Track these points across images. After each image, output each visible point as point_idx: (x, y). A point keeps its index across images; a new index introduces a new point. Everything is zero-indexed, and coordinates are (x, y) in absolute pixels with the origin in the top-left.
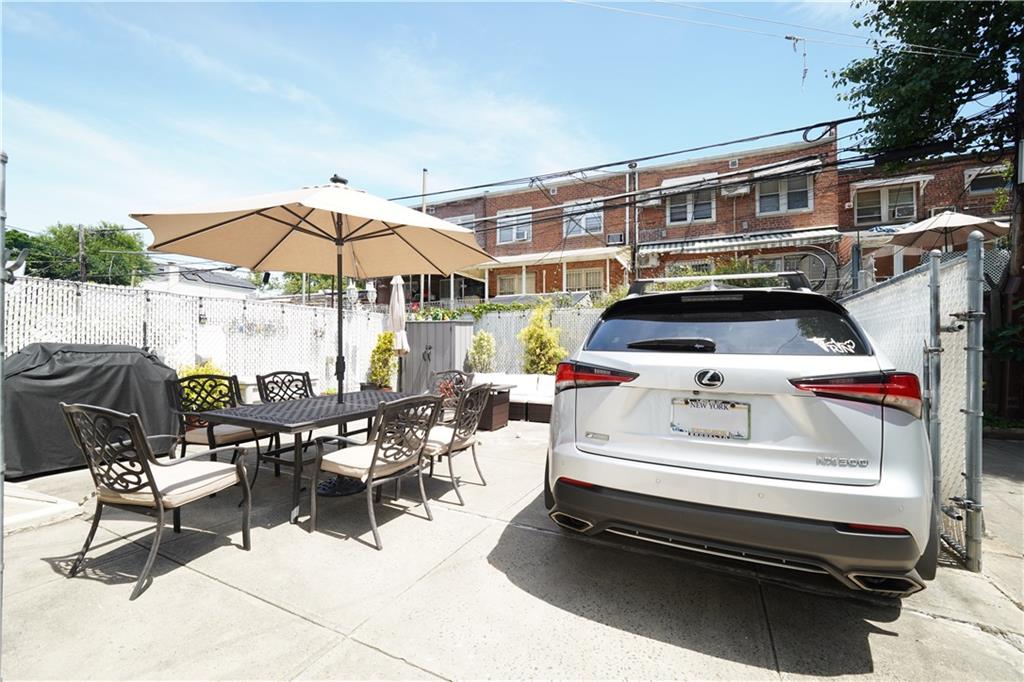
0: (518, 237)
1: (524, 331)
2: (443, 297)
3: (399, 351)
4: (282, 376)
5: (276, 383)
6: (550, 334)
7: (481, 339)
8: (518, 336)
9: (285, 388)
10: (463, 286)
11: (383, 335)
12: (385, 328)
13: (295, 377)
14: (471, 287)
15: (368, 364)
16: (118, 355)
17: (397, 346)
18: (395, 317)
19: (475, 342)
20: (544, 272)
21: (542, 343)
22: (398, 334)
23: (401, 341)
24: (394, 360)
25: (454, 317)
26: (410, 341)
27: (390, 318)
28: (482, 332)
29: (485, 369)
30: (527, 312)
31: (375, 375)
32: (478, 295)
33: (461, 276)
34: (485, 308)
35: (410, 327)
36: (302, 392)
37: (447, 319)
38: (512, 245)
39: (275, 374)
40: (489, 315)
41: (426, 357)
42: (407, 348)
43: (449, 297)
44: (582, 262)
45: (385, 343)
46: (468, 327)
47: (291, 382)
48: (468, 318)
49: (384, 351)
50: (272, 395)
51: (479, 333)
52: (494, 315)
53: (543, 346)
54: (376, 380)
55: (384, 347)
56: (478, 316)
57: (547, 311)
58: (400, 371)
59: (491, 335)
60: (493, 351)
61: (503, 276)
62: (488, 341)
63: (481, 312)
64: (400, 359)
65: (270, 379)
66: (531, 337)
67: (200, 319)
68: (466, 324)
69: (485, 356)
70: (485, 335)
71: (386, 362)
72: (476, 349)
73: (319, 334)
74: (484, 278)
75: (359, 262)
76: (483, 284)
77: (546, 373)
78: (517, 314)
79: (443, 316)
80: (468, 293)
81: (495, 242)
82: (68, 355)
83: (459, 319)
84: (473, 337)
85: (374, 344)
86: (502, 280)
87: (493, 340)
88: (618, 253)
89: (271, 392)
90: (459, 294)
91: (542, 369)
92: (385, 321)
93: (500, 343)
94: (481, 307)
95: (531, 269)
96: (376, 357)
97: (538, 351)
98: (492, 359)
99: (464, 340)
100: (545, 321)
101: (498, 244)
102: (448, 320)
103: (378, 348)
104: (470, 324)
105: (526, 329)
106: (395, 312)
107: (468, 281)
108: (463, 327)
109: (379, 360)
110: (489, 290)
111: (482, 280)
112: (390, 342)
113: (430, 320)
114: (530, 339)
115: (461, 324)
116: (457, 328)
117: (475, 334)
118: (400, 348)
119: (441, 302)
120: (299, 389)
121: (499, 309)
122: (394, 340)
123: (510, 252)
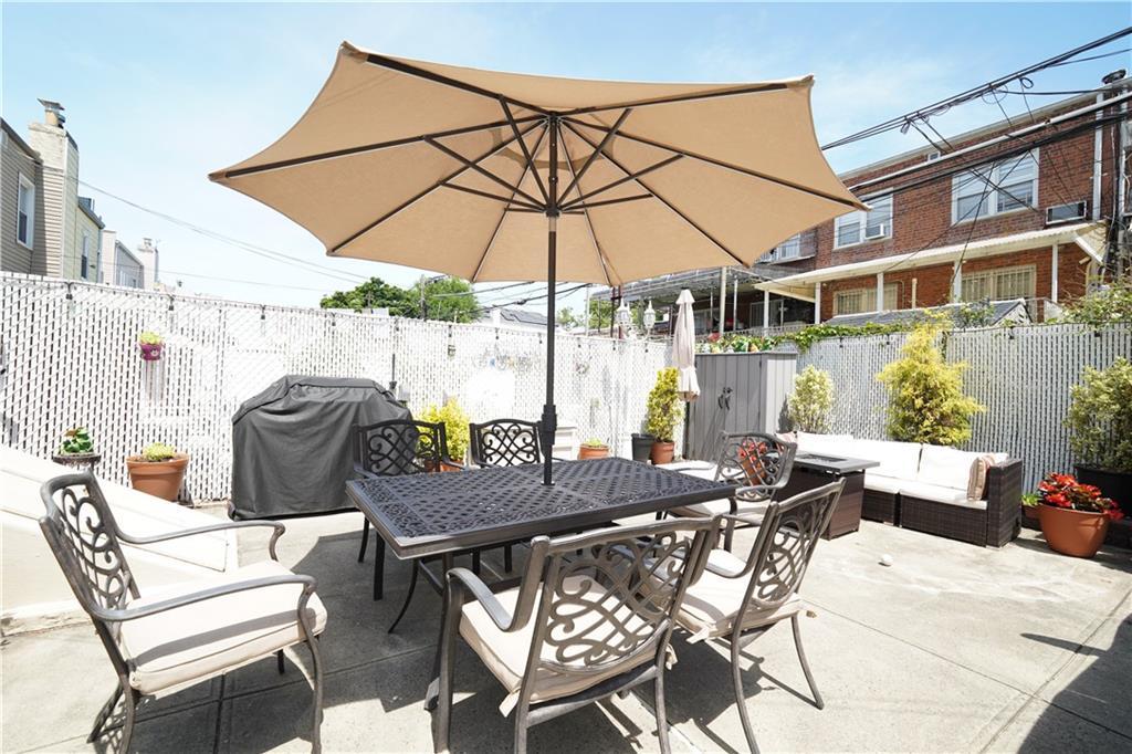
0: (867, 235)
1: (890, 368)
2: (754, 325)
3: (685, 393)
4: (506, 426)
5: (496, 435)
6: (945, 374)
7: (809, 380)
8: (878, 376)
9: (507, 442)
10: (782, 309)
11: (664, 372)
12: (669, 363)
13: (523, 427)
14: (796, 310)
15: (645, 410)
16: (352, 390)
17: (682, 386)
18: (681, 348)
19: (798, 384)
20: (915, 280)
21: (927, 388)
22: (684, 370)
23: (689, 380)
24: (679, 406)
25: (766, 347)
26: (701, 382)
27: (675, 350)
28: (811, 369)
29: (814, 427)
30: (894, 337)
31: (653, 425)
32: (804, 320)
33: (779, 296)
34: (817, 332)
35: (701, 361)
36: (530, 448)
37: (755, 350)
38: (860, 247)
39: (496, 423)
40: (823, 343)
41: (724, 403)
42: (696, 389)
43: (762, 324)
44: (996, 257)
45: (666, 383)
46: (788, 362)
47: (517, 434)
48: (790, 348)
49: (665, 394)
50: (489, 451)
51: (805, 370)
52: (832, 343)
53: (930, 393)
54: (654, 431)
55: (665, 388)
56: (804, 346)
57: (938, 333)
58: (687, 421)
59: (826, 374)
60: (830, 399)
61: (844, 293)
62: (821, 384)
63: (810, 340)
64: (688, 404)
65: (490, 428)
66: (904, 378)
67: (449, 350)
68: (784, 356)
69: (815, 406)
70: (817, 373)
71: (666, 409)
72: (800, 395)
73: (582, 369)
74: (814, 297)
75: (607, 259)
76: (814, 304)
77: (934, 442)
78: (874, 340)
79: (750, 345)
80: (789, 318)
81: (832, 246)
82: (304, 388)
83: (773, 350)
84: (795, 376)
85: (651, 383)
86: (841, 298)
87: (830, 384)
88: (1080, 232)
89: (489, 447)
90: (776, 320)
91: (927, 433)
92: (668, 354)
93: (841, 386)
94: (809, 332)
95: (892, 277)
96: (655, 401)
97: (919, 403)
98: (826, 412)
99: (781, 381)
100: (935, 352)
101: (836, 247)
102: (758, 351)
103: (658, 389)
104: (792, 356)
105: (895, 365)
106: (681, 341)
107: (789, 302)
108: (780, 362)
109: (658, 404)
110: (821, 312)
111: (811, 300)
112: (673, 381)
113: (731, 351)
114: (902, 380)
115: (776, 356)
116: (771, 363)
117: (799, 372)
118: (687, 390)
119: (750, 330)
120: (527, 445)
121: (842, 334)
122: (678, 378)
123: (854, 257)
